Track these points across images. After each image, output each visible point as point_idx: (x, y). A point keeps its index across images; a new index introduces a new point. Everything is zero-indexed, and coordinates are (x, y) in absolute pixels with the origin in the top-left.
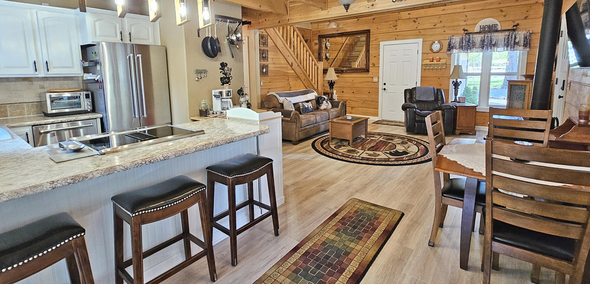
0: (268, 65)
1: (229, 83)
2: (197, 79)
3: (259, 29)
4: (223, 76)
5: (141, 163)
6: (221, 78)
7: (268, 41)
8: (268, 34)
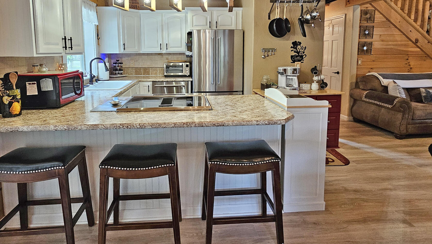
0: (372, 43)
1: (302, 61)
2: (263, 56)
3: (360, 5)
4: (294, 54)
5: (119, 127)
6: (292, 56)
7: (375, 16)
8: (375, 8)
